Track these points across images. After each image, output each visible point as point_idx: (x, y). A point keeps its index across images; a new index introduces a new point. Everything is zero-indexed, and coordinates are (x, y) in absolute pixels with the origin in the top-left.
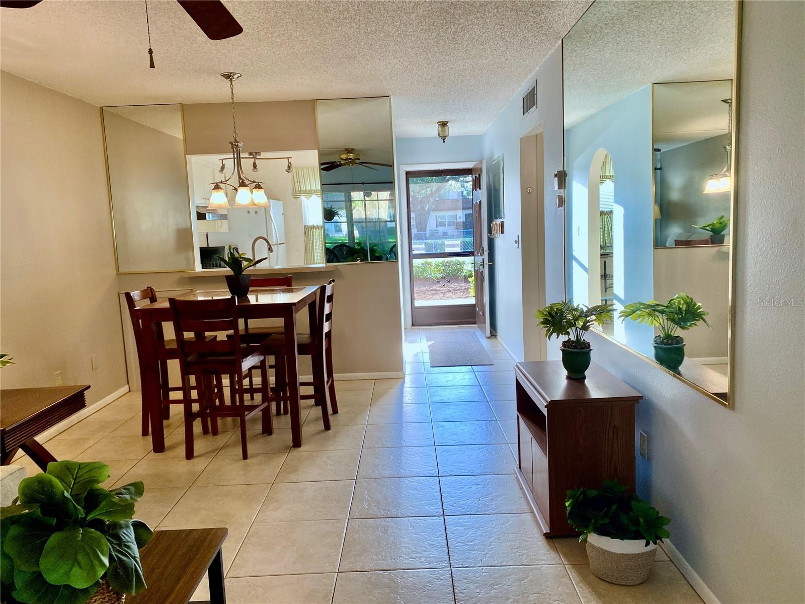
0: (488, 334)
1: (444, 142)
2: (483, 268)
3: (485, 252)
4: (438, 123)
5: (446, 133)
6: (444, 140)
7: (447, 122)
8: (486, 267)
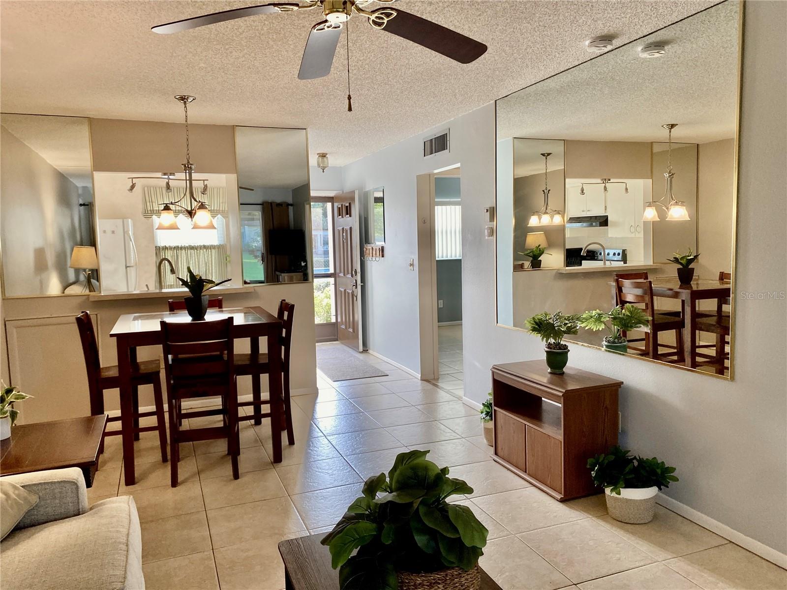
0: (361, 348)
1: (323, 171)
2: (356, 288)
3: (358, 273)
4: (318, 154)
5: (326, 163)
6: (323, 170)
7: (327, 154)
8: (359, 288)
